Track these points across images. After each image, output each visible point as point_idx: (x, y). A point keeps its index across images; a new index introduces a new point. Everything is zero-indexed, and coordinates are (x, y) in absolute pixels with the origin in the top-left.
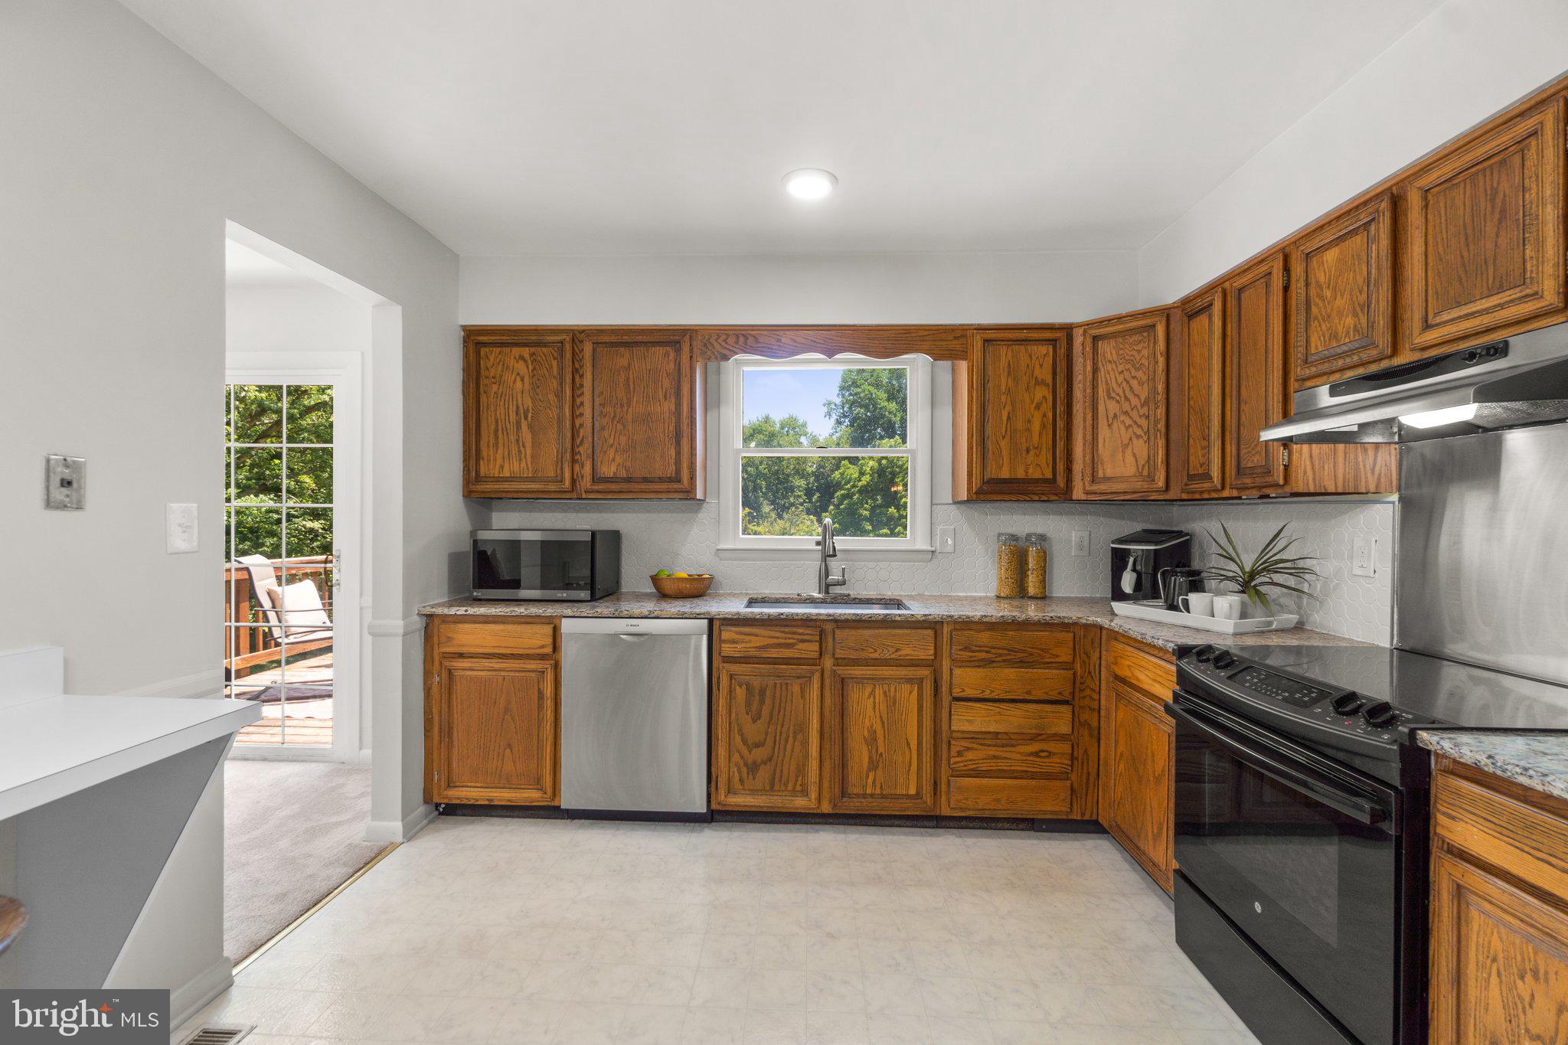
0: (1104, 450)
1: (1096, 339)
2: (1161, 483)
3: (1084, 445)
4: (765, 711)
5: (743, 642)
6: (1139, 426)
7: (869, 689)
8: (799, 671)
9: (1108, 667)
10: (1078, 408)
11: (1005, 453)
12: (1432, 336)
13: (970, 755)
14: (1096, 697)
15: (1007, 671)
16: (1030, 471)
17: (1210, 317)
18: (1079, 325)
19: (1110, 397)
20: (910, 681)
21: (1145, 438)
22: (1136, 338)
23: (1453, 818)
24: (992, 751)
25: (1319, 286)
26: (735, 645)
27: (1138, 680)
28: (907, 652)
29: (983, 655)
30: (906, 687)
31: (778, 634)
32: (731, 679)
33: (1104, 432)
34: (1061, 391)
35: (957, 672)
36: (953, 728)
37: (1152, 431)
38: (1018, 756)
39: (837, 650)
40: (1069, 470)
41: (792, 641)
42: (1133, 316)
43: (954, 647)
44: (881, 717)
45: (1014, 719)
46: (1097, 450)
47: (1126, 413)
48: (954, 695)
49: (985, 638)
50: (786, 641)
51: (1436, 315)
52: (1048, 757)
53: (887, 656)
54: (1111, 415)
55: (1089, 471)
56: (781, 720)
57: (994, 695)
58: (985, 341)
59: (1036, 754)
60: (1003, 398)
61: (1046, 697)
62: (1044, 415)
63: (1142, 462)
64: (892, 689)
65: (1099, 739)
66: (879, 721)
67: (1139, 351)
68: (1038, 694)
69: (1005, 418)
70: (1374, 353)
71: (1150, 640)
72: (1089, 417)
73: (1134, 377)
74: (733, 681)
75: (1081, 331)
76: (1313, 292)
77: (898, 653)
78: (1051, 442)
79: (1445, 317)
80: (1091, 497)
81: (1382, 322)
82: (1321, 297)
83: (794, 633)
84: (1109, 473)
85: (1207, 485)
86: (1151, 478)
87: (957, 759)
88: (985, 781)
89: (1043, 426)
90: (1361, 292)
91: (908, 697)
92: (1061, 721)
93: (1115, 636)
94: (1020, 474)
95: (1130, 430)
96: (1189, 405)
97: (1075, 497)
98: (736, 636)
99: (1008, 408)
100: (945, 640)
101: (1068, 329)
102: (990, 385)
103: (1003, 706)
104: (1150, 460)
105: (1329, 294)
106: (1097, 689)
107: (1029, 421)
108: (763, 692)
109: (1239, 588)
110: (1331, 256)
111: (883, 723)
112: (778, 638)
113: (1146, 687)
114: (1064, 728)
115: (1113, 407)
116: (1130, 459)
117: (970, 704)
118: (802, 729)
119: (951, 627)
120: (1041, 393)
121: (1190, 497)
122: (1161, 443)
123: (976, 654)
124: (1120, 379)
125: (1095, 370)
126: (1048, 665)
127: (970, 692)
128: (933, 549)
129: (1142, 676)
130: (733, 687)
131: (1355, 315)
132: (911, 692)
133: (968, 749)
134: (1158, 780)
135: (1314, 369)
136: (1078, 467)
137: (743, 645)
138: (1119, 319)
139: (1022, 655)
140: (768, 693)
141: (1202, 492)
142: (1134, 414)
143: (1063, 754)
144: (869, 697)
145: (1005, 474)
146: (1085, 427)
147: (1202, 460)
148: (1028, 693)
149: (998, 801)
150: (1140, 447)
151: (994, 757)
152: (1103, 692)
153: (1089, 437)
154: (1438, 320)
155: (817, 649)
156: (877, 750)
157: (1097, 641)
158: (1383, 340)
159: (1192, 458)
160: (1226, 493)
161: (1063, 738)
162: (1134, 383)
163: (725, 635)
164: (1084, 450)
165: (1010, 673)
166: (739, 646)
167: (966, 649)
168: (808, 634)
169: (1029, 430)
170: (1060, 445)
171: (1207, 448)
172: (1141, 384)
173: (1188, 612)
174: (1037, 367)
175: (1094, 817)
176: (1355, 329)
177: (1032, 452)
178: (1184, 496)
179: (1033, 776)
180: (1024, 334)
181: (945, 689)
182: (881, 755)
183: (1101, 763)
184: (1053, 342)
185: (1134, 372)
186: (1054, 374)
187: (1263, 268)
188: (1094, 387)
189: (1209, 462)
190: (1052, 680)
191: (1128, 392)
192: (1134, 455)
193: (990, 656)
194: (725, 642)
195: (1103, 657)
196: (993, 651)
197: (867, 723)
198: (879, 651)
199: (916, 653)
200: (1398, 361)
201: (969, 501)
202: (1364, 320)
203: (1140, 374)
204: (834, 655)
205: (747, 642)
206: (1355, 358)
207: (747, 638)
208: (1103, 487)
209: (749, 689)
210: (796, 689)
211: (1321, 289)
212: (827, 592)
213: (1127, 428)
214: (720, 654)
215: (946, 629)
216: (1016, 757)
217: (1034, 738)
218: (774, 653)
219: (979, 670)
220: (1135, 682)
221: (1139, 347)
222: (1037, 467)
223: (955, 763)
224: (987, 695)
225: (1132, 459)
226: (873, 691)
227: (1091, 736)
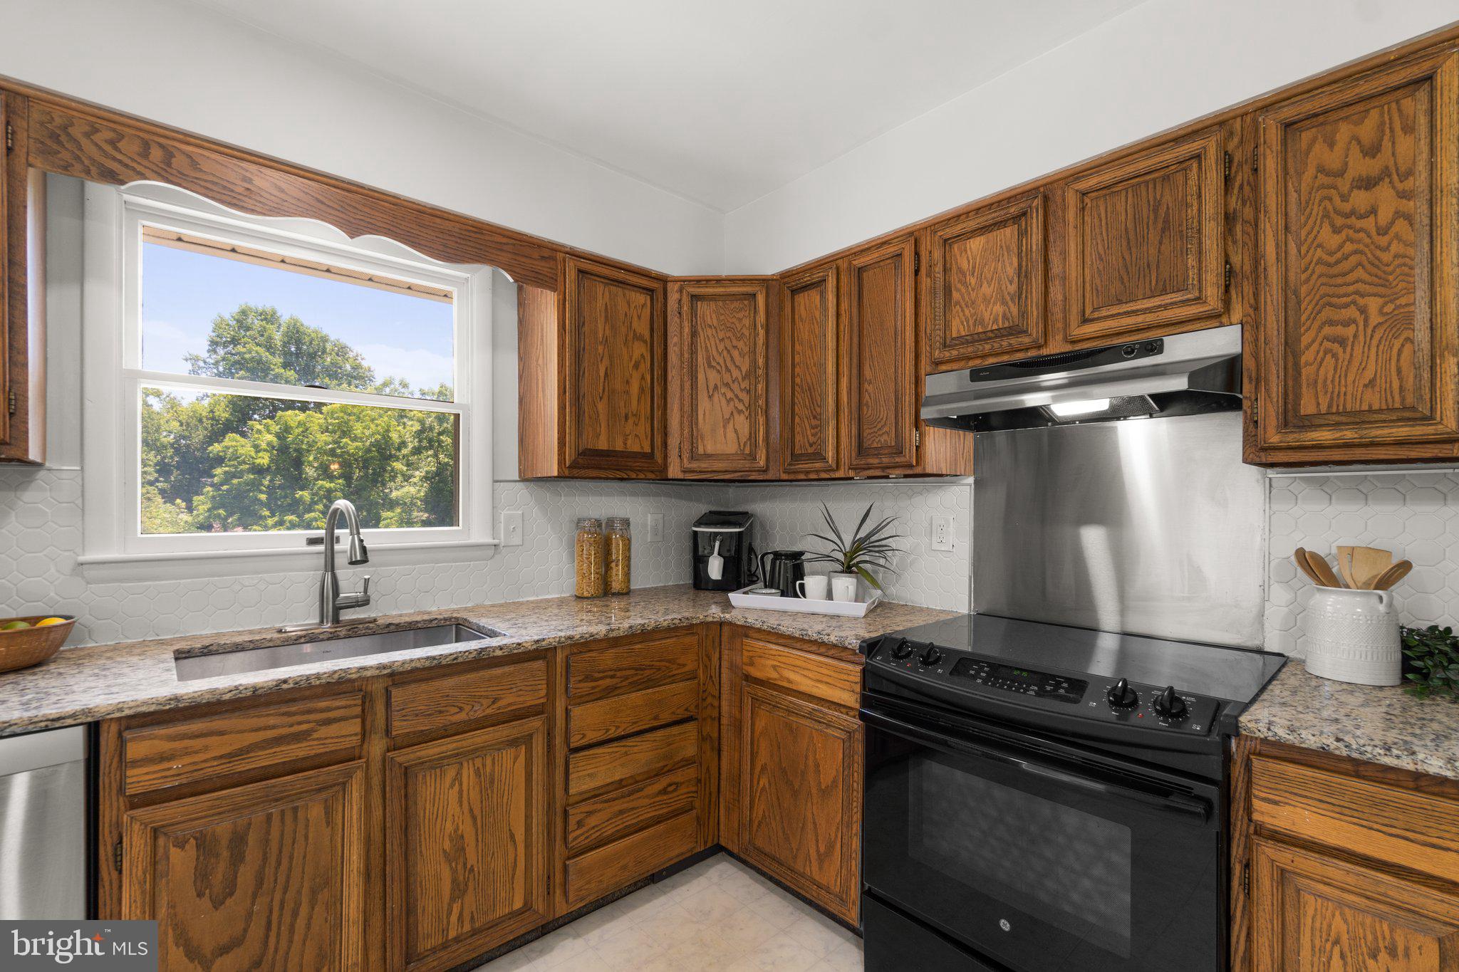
0: (704, 423)
1: (695, 298)
2: (762, 463)
3: (682, 416)
4: (246, 875)
5: (186, 754)
6: (740, 400)
7: (451, 773)
8: (321, 779)
9: (733, 667)
10: (673, 374)
11: (603, 418)
12: (1090, 329)
13: (592, 821)
14: (716, 704)
15: (634, 695)
16: (629, 442)
17: (823, 295)
18: (676, 280)
19: (710, 366)
20: (513, 743)
21: (747, 413)
22: (736, 304)
23: (1276, 803)
24: (618, 806)
25: (960, 270)
26: (165, 765)
27: (789, 681)
28: (510, 700)
29: (608, 682)
30: (508, 754)
31: (272, 721)
32: (155, 838)
33: (703, 404)
34: (658, 351)
35: (576, 712)
36: (572, 791)
37: (753, 408)
38: (646, 801)
39: (395, 724)
40: (665, 444)
41: (304, 727)
42: (733, 280)
43: (572, 680)
44: (471, 810)
45: (643, 753)
46: (697, 424)
47: (727, 385)
48: (572, 746)
49: (608, 658)
50: (293, 730)
51: (1094, 310)
52: (675, 790)
53: (479, 714)
54: (711, 386)
55: (686, 446)
56: (282, 879)
57: (620, 732)
58: (580, 271)
59: (664, 791)
60: (600, 349)
61: (675, 718)
62: (643, 378)
63: (743, 440)
64: (489, 762)
65: (719, 751)
66: (468, 820)
67: (740, 320)
68: (666, 717)
69: (602, 374)
70: (1026, 340)
71: (815, 637)
72: (687, 385)
73: (735, 347)
74: (161, 841)
75: (677, 286)
76: (954, 278)
77: (495, 706)
78: (649, 409)
79: (1104, 313)
80: (689, 476)
81: (1035, 312)
82: (965, 284)
83: (309, 712)
84: (710, 449)
85: (818, 465)
86: (753, 457)
87: (579, 832)
88: (610, 848)
89: (642, 390)
90: (1011, 283)
91: (511, 765)
92: (687, 742)
93: (744, 631)
94: (619, 446)
95: (732, 403)
96: (793, 382)
97: (670, 475)
98: (167, 746)
99: (606, 362)
100: (559, 670)
101: (663, 280)
102: (586, 329)
103: (630, 742)
104: (753, 436)
105: (973, 281)
106: (717, 695)
107: (628, 382)
108: (238, 840)
109: (840, 568)
110: (976, 244)
111: (474, 818)
112: (274, 727)
113: (802, 688)
114: (690, 750)
115: (713, 377)
116: (731, 435)
117: (592, 752)
118: (328, 881)
119: (567, 652)
120: (640, 350)
121: (792, 477)
122: (761, 420)
123: (600, 682)
124: (721, 347)
125: (694, 334)
126: (673, 679)
127: (592, 736)
128: (496, 541)
129: (792, 676)
130: (161, 851)
131: (1004, 303)
132: (516, 758)
133: (590, 813)
134: (825, 793)
135: (955, 353)
136: (673, 441)
137: (187, 760)
138: (719, 281)
139: (647, 672)
140: (252, 839)
141: (807, 473)
142: (735, 386)
143: (689, 781)
144: (452, 786)
145: (603, 444)
146: (682, 397)
147: (812, 439)
148: (656, 718)
149: (624, 867)
150: (742, 423)
151: (621, 812)
152: (724, 697)
153: (687, 408)
154: (1096, 315)
155: (358, 729)
156: (465, 864)
157: (717, 640)
158: (1035, 331)
159: (798, 438)
160: (840, 474)
161: (687, 762)
162: (735, 353)
163: (135, 749)
164: (681, 423)
165: (636, 697)
166: (176, 765)
167: (588, 678)
168: (339, 708)
169: (627, 392)
170: (657, 414)
171: (819, 427)
172: (742, 355)
173: (805, 596)
174: (635, 318)
175: (715, 842)
176: (1004, 316)
177: (631, 421)
178: (785, 477)
179: (658, 821)
180: (621, 275)
181: (559, 741)
182: (472, 870)
183: (723, 776)
184: (650, 291)
185: (735, 343)
186: (652, 330)
187: (891, 250)
188: (693, 352)
189: (824, 442)
190: (676, 695)
191: (729, 364)
192: (736, 431)
193: (615, 681)
194: (136, 763)
195: (725, 657)
196: (619, 674)
197: (449, 827)
198: (467, 708)
199: (521, 699)
200: (1045, 352)
201: (560, 477)
202: (1014, 310)
203: (741, 344)
204: (388, 732)
205: (196, 752)
206: (1005, 343)
207: (197, 743)
208: (704, 465)
209: (205, 844)
210: (316, 811)
211: (964, 275)
212: (336, 620)
213: (729, 401)
214: (121, 790)
215: (560, 657)
216: (643, 805)
217: (658, 774)
218: (264, 759)
219: (600, 703)
220: (785, 684)
221: (740, 315)
222: (635, 440)
223: (575, 839)
224: (613, 733)
225: (734, 435)
226: (459, 773)
227: (712, 749)
